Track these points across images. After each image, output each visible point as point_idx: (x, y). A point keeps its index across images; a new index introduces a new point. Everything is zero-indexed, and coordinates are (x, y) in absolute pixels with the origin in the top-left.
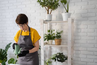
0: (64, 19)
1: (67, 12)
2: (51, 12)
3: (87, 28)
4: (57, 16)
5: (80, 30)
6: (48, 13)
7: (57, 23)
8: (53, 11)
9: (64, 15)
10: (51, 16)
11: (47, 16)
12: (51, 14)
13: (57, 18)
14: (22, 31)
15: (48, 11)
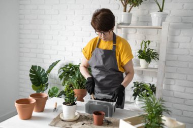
0: (155, 22)
1: (161, 11)
2: (131, 9)
3: (190, 42)
4: (138, 18)
5: (178, 44)
6: (125, 11)
7: (138, 29)
8: (133, 7)
9: (155, 16)
10: (130, 16)
11: (123, 15)
12: (131, 12)
13: (138, 21)
14: (100, 40)
15: (125, 6)
